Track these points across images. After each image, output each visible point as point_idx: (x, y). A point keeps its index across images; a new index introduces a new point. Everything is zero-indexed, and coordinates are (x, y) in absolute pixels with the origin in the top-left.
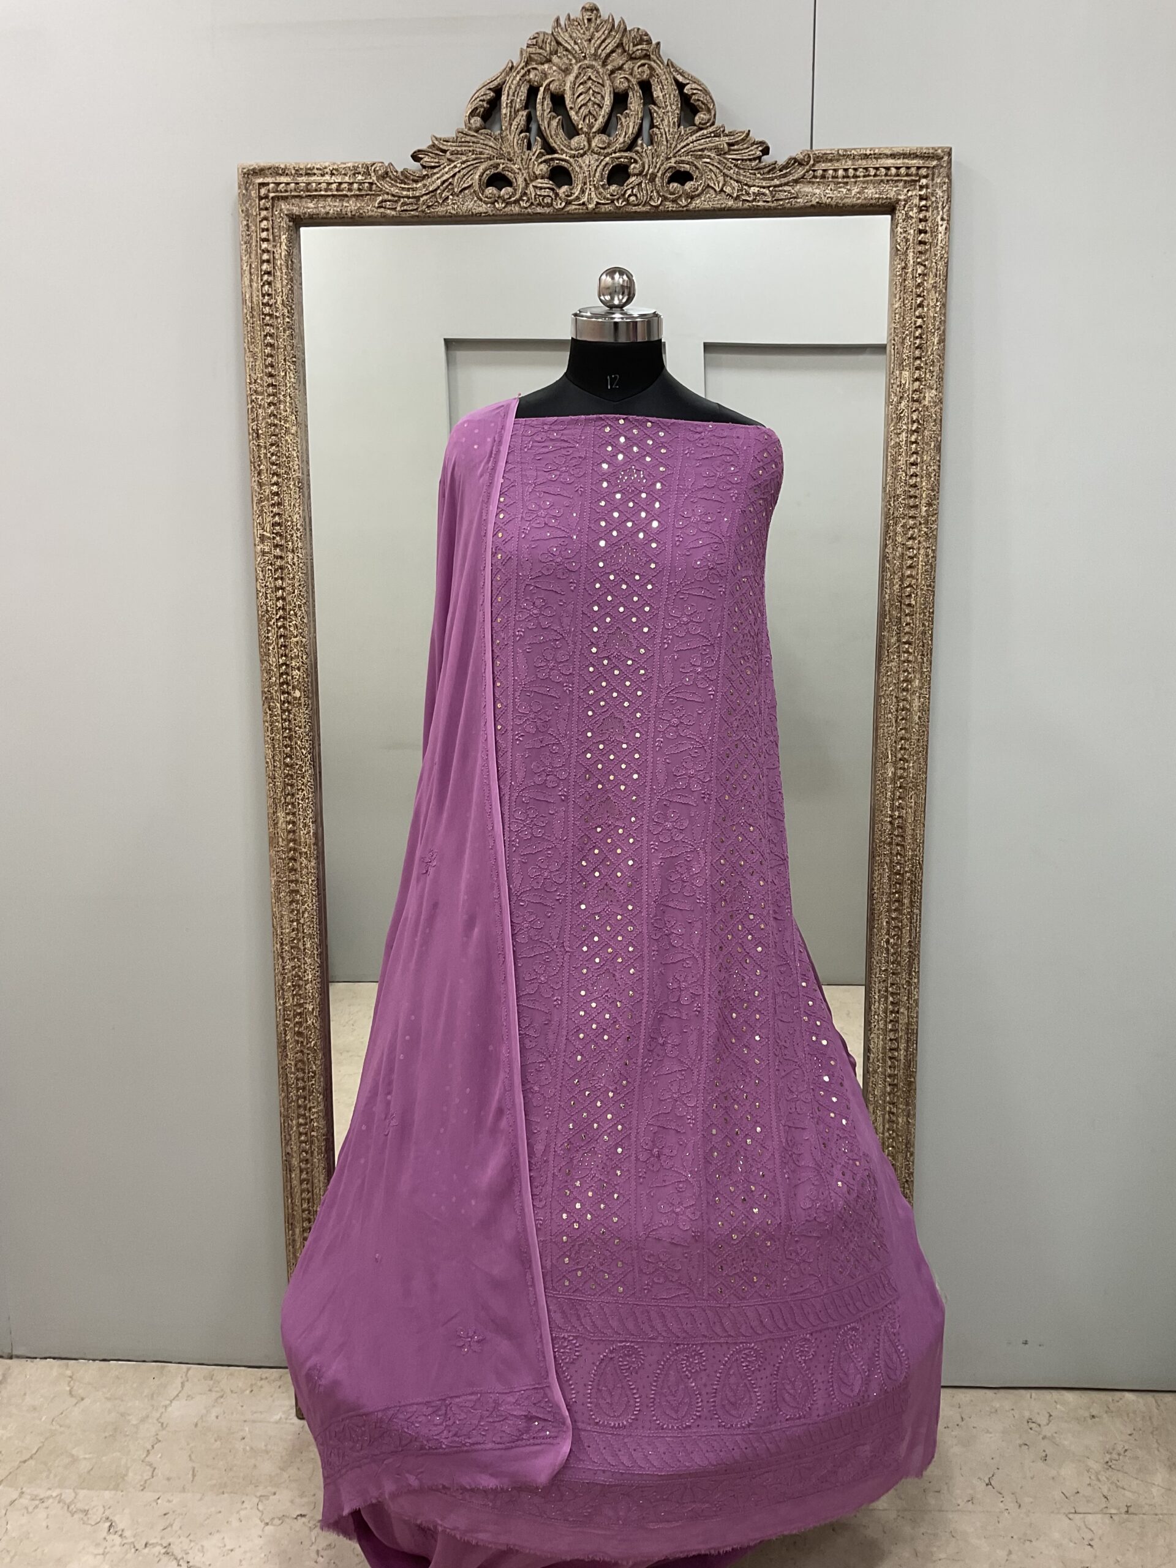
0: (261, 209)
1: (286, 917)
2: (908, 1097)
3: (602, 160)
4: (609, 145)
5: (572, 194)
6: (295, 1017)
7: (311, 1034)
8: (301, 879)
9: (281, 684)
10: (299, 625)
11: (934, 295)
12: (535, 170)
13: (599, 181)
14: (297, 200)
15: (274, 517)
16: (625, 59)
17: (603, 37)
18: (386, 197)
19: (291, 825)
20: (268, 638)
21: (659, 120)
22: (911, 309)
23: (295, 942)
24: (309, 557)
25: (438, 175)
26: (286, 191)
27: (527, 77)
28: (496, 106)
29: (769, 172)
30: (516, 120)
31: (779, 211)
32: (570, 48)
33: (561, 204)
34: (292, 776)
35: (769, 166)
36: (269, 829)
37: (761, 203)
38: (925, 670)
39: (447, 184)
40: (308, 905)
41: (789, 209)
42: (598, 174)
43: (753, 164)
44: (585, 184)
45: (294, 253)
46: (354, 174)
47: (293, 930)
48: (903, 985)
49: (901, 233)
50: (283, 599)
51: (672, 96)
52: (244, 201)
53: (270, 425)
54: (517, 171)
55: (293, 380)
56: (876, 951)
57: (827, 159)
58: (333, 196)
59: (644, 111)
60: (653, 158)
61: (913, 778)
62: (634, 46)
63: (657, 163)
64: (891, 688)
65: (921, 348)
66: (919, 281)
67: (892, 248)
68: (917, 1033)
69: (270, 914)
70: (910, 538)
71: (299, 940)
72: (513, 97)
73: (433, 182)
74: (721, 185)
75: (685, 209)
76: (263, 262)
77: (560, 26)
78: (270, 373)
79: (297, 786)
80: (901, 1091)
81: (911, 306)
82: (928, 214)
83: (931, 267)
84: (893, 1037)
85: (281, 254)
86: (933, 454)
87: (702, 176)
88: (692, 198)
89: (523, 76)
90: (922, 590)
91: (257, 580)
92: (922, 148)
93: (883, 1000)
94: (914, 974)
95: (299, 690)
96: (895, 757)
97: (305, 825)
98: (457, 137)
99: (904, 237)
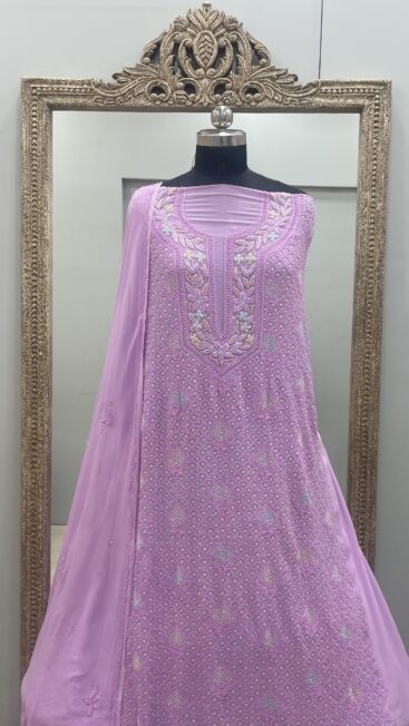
0: (32, 100)
1: (29, 476)
3: (212, 81)
4: (215, 74)
5: (196, 98)
6: (31, 532)
8: (38, 455)
9: (33, 348)
11: (382, 154)
12: (177, 85)
13: (210, 92)
14: (52, 96)
15: (33, 259)
16: (225, 30)
17: (213, 19)
18: (99, 96)
19: (34, 425)
20: (26, 323)
21: (241, 62)
22: (370, 161)
23: (34, 490)
25: (126, 86)
26: (46, 92)
27: (174, 38)
28: (157, 52)
29: (297, 90)
30: (167, 59)
31: (302, 110)
32: (196, 24)
33: (190, 103)
34: (36, 398)
35: (297, 87)
36: (22, 427)
37: (293, 106)
38: (378, 347)
39: (131, 91)
41: (307, 109)
42: (209, 88)
43: (290, 85)
44: (202, 93)
45: (49, 124)
46: (82, 84)
49: (365, 122)
51: (248, 50)
52: (24, 96)
53: (33, 211)
54: (167, 85)
56: (352, 501)
57: (327, 84)
58: (71, 95)
59: (233, 57)
60: (238, 81)
61: (372, 405)
62: (229, 24)
63: (240, 84)
64: (360, 357)
65: (375, 181)
66: (374, 147)
67: (360, 130)
69: (21, 475)
70: (369, 278)
72: (167, 48)
73: (123, 90)
74: (272, 96)
75: (254, 107)
76: (33, 127)
77: (191, 13)
78: (34, 184)
83: (380, 140)
85: (42, 124)
86: (381, 235)
87: (263, 91)
88: (258, 102)
89: (171, 37)
90: (376, 305)
91: (22, 292)
92: (376, 80)
94: (373, 513)
95: (42, 351)
96: (362, 393)
98: (136, 67)
99: (367, 124)
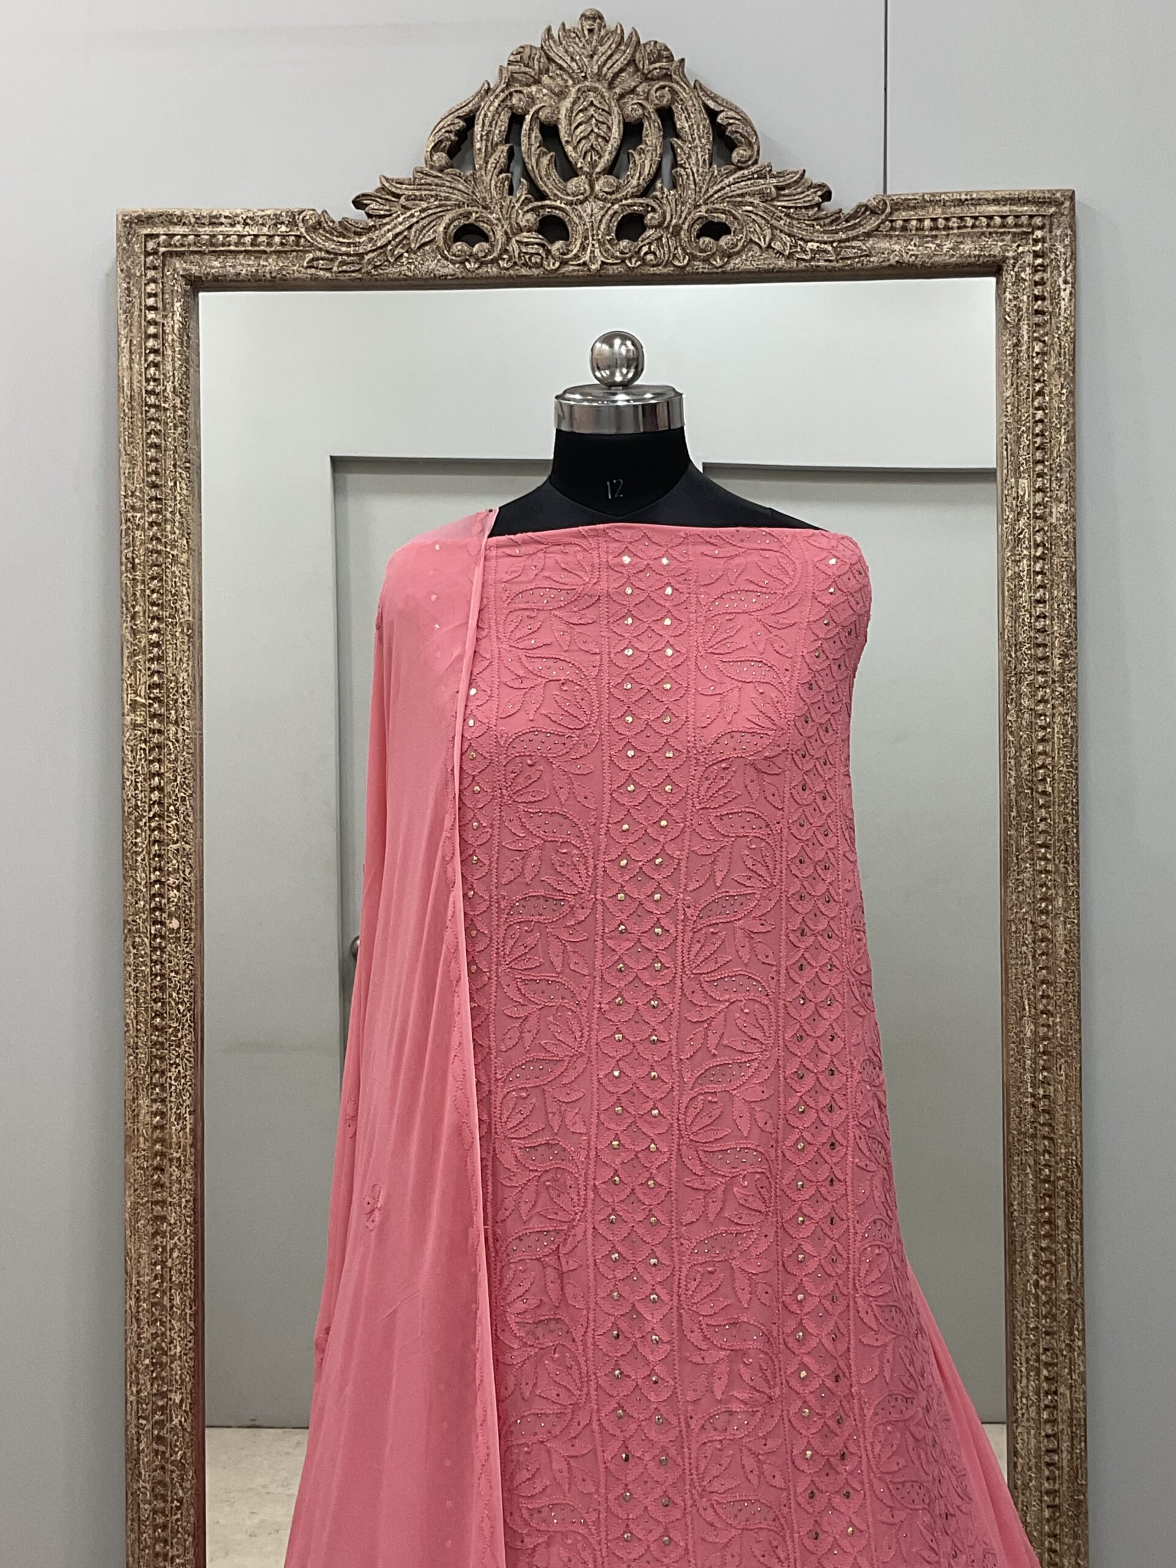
0: (149, 268)
1: (145, 1257)
2: (1076, 1525)
3: (609, 208)
4: (618, 188)
5: (568, 251)
6: (154, 1412)
7: (177, 1441)
8: (170, 1199)
9: (153, 910)
10: (181, 826)
11: (1057, 380)
12: (519, 221)
13: (604, 235)
14: (197, 256)
15: (152, 675)
16: (639, 80)
17: (609, 52)
18: (318, 254)
19: (158, 1118)
20: (136, 844)
21: (684, 157)
22: (1027, 398)
23: (158, 1295)
24: (198, 732)
25: (389, 227)
26: (182, 245)
27: (509, 103)
28: (466, 138)
29: (831, 223)
30: (493, 157)
31: (845, 273)
32: (565, 65)
33: (554, 264)
34: (162, 1044)
35: (831, 216)
36: (126, 1123)
37: (822, 263)
38: (1071, 884)
39: (400, 237)
40: (179, 1239)
41: (859, 269)
42: (603, 227)
43: (811, 213)
44: (586, 238)
45: (191, 326)
46: (275, 225)
47: (156, 1278)
48: (1061, 1351)
49: (1010, 300)
50: (160, 789)
51: (701, 127)
52: (125, 258)
53: (151, 552)
54: (495, 222)
55: (185, 492)
56: (1019, 1300)
57: (908, 206)
58: (246, 252)
59: (663, 146)
60: (676, 205)
61: (1062, 1039)
62: (650, 63)
63: (682, 212)
64: (1024, 910)
65: (1043, 449)
66: (1037, 362)
67: (998, 320)
68: (1085, 1425)
69: (123, 1253)
70: (1040, 702)
71: (164, 1293)
72: (490, 128)
73: (383, 236)
74: (767, 239)
75: (720, 270)
76: (148, 337)
77: (553, 38)
78: (153, 482)
79: (170, 1059)
80: (1065, 1517)
81: (1028, 394)
82: (1046, 276)
83: (1052, 344)
84: (1050, 1432)
85: (173, 327)
86: (1066, 588)
87: (743, 228)
88: (730, 256)
89: (503, 101)
90: (1060, 772)
91: (124, 763)
92: (1034, 191)
93: (1032, 1374)
94: (1076, 1333)
95: (176, 918)
96: (1035, 1008)
97: (179, 1117)
98: (415, 178)
99: (1015, 305)
